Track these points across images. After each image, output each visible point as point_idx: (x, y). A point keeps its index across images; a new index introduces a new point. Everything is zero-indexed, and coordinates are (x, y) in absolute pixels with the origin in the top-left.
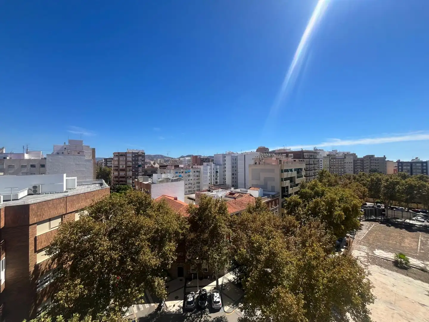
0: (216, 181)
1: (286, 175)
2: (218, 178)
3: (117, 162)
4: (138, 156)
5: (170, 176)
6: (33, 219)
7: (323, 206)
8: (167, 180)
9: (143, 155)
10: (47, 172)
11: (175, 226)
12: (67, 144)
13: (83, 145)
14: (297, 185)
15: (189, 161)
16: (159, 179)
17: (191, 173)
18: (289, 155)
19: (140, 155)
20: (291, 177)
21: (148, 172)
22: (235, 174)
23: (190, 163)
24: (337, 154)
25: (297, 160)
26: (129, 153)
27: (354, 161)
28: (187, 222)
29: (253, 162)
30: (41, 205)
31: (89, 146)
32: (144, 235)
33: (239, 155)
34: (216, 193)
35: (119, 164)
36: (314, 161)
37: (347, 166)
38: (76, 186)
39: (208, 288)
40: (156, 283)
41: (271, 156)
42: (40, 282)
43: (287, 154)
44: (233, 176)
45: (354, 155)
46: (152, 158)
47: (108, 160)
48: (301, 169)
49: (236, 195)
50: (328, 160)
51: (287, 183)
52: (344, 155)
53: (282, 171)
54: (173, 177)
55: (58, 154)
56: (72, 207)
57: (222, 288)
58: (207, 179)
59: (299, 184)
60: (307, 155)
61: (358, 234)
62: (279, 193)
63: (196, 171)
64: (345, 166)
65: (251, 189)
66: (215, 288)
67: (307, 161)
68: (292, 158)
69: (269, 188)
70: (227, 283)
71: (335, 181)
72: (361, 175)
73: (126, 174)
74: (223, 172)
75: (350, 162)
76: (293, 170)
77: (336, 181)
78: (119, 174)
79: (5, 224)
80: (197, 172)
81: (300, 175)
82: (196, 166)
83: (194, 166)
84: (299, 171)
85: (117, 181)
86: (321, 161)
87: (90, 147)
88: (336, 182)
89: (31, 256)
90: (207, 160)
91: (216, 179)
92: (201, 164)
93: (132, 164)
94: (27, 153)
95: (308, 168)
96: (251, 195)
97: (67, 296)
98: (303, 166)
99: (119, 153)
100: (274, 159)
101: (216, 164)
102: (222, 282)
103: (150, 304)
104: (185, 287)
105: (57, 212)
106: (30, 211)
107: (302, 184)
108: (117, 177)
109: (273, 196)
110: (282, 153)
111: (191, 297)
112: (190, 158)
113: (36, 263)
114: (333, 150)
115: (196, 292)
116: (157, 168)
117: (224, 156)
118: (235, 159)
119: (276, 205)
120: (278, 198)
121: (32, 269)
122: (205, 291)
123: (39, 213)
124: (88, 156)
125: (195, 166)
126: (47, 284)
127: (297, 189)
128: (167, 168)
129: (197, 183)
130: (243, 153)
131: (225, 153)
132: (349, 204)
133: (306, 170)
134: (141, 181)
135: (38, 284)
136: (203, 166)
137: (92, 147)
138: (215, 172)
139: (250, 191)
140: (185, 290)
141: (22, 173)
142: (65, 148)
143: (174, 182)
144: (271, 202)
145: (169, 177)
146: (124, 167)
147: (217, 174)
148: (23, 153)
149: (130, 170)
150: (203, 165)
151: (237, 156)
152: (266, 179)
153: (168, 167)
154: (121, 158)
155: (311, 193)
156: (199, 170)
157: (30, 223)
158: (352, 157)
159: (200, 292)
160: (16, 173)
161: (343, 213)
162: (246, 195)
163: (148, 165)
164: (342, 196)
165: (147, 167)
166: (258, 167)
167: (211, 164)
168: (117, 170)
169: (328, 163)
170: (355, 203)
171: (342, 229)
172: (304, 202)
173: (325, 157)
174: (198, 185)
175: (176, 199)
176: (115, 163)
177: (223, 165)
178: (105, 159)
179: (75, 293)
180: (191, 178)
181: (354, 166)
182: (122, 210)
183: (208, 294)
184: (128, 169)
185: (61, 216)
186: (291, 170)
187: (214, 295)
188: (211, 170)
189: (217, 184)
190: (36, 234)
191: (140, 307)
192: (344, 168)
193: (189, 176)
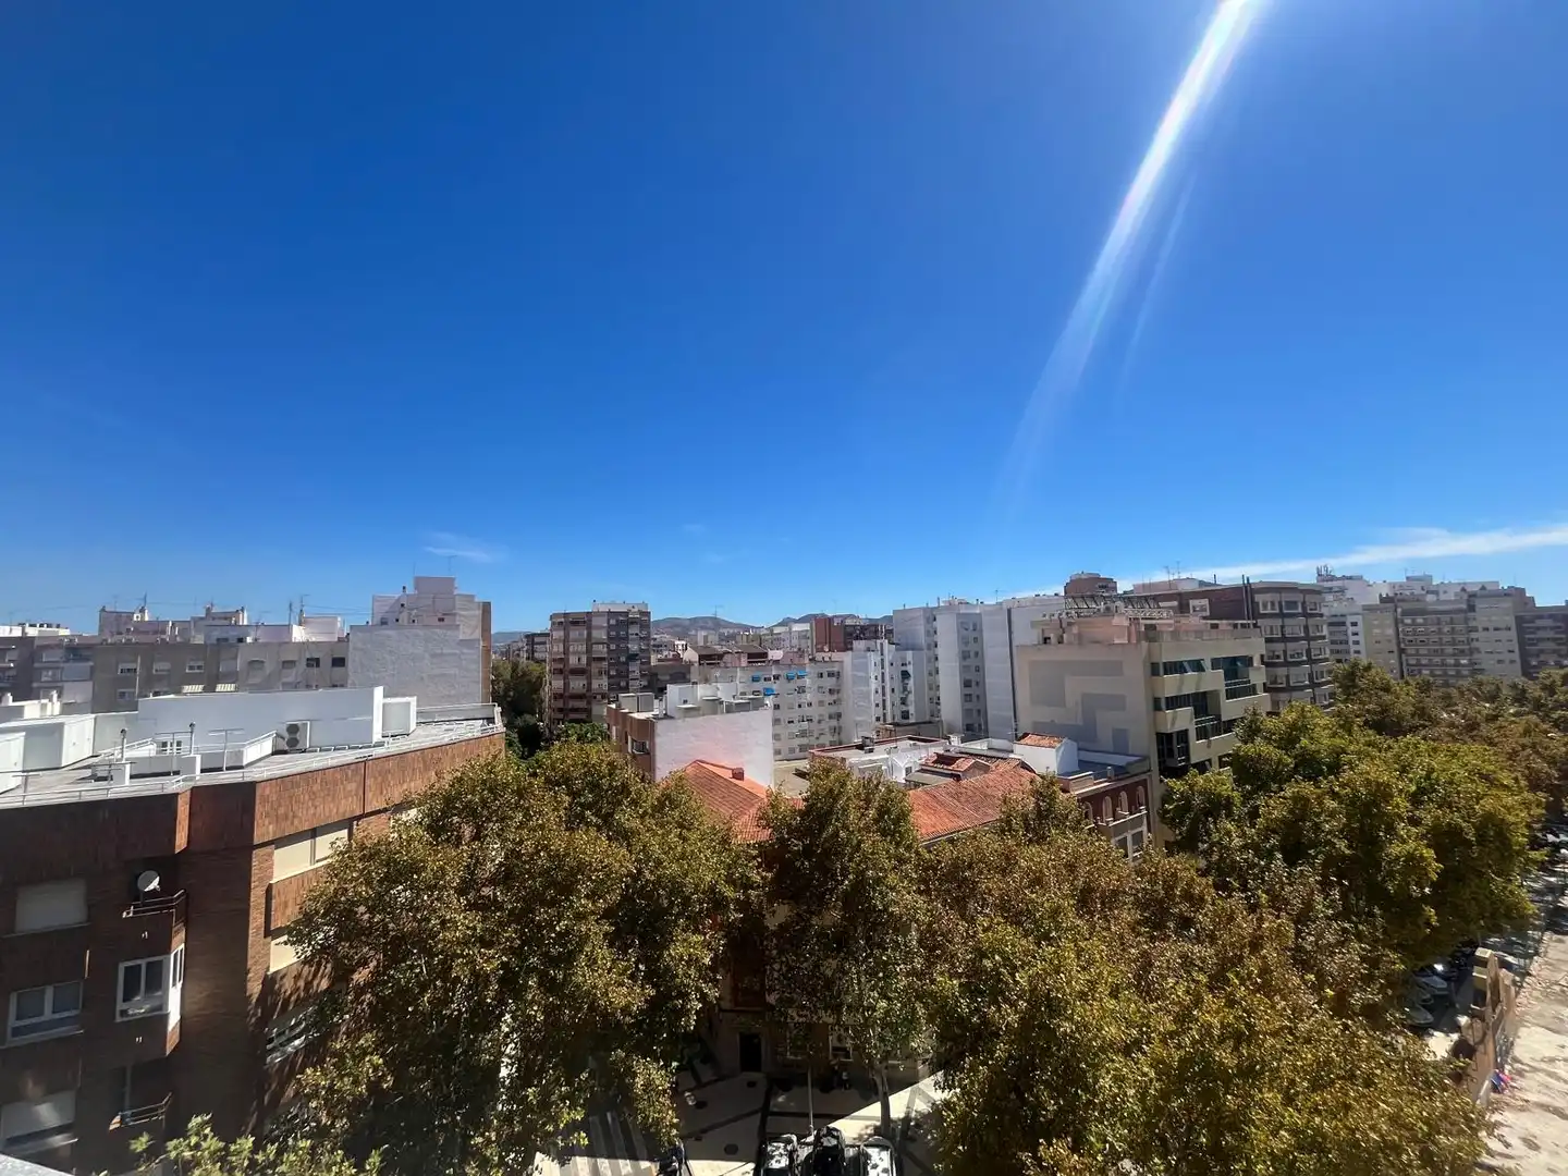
0: (904, 708)
1: (1171, 685)
2: (911, 698)
3: (561, 646)
4: (626, 624)
5: (724, 692)
6: (263, 830)
7: (1332, 814)
8: (715, 705)
9: (642, 621)
10: (349, 682)
11: (708, 871)
12: (410, 590)
13: (456, 592)
14: (1229, 726)
15: (803, 636)
16: (685, 702)
17: (807, 681)
18: (1192, 603)
19: (633, 622)
20: (1196, 694)
21: (659, 677)
22: (973, 684)
23: (809, 644)
24: (1428, 592)
25: (1223, 624)
26: (599, 614)
27: (1520, 620)
28: (754, 858)
29: (1034, 637)
30: (290, 785)
31: (473, 596)
32: (587, 897)
33: (987, 609)
34: (886, 756)
35: (566, 652)
36: (1306, 628)
37: (1483, 641)
38: (413, 726)
39: (851, 1128)
40: (640, 1081)
41: (1108, 609)
42: (279, 1035)
43: (1181, 600)
44: (968, 691)
45: (1517, 595)
46: (681, 628)
47: (536, 640)
48: (1248, 661)
49: (963, 765)
50: (1390, 621)
51: (1182, 719)
52: (1465, 597)
53: (1154, 670)
54: (734, 697)
55: (384, 622)
56: (382, 793)
57: (904, 1133)
58: (870, 701)
59: (1235, 720)
60: (1273, 604)
61: (1551, 954)
62: (1145, 758)
63: (825, 675)
64: (1475, 644)
65: (1027, 740)
66: (877, 1130)
67: (1271, 628)
68: (1205, 618)
69: (1105, 737)
70: (926, 1116)
71: (1417, 709)
72: (1554, 681)
73: (590, 684)
74: (930, 674)
75: (1499, 626)
76: (1207, 664)
77: (1423, 708)
78: (566, 685)
79: (189, 842)
80: (829, 675)
81: (1246, 683)
82: (827, 656)
83: (819, 656)
84: (1233, 667)
85: (561, 710)
86: (1354, 624)
87: (476, 600)
88: (1421, 712)
89: (253, 945)
90: (870, 631)
91: (904, 701)
92: (847, 648)
93: (609, 651)
94: (300, 624)
95: (1278, 657)
96: (1024, 766)
97: (331, 1089)
98: (1255, 647)
99: (566, 615)
100: (1120, 621)
101: (901, 647)
102: (908, 1107)
103: (636, 1163)
104: (765, 1112)
105: (335, 810)
106: (258, 801)
107: (1251, 721)
108: (561, 696)
109: (1120, 771)
110: (1156, 599)
111: (781, 1155)
112: (806, 627)
113: (268, 969)
114: (1409, 574)
115: (806, 1137)
116: (691, 663)
117: (931, 615)
118: (971, 628)
119: (1133, 808)
120: (1143, 777)
121: (255, 988)
122: (837, 1138)
123: (282, 811)
124: (469, 630)
125: (823, 654)
126: (297, 1042)
127: (1227, 743)
128: (722, 665)
129: (830, 717)
130: (1001, 604)
131: (934, 604)
132: (1458, 810)
133: (1268, 665)
134: (627, 711)
135: (271, 1041)
136: (850, 652)
137: (480, 599)
138: (897, 676)
139: (1022, 751)
140: (763, 1122)
141: (284, 684)
142: (402, 605)
143: (737, 714)
144: (1113, 794)
145: (719, 695)
146: (584, 660)
147: (906, 681)
148: (287, 623)
149: (600, 673)
150: (851, 649)
151: (980, 614)
152: (1090, 703)
153: (727, 658)
154: (574, 633)
155: (1280, 760)
156: (836, 669)
157: (256, 841)
158: (1507, 604)
159: (818, 1138)
160: (265, 686)
161: (1429, 853)
162: (1003, 767)
163: (666, 653)
164: (1428, 777)
165: (660, 660)
166: (1054, 654)
167: (882, 644)
168: (561, 671)
169: (1390, 632)
170: (1488, 807)
171: (1428, 924)
172: (1247, 797)
173: (1369, 609)
174: (834, 723)
175: (739, 775)
176: (555, 649)
177: (929, 649)
178: (527, 636)
179: (356, 1083)
180: (808, 697)
181: (1522, 644)
182: (528, 809)
183: (850, 1153)
184: (595, 668)
185: (348, 823)
186: (1198, 666)
187: (868, 1157)
188: (883, 668)
189: (906, 721)
190: (271, 878)
191: (602, 1169)
192: (1472, 651)
193: (801, 690)
